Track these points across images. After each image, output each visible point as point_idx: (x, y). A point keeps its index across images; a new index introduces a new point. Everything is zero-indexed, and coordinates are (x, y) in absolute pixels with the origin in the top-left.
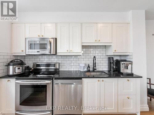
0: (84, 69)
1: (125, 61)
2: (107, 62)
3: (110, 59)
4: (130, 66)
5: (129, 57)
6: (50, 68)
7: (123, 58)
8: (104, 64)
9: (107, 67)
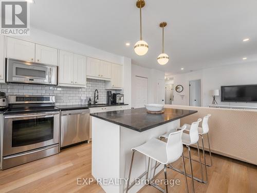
0: (85, 102)
1: (119, 94)
2: (106, 95)
3: (109, 92)
4: (122, 98)
5: (121, 91)
6: (44, 102)
7: (118, 92)
8: (103, 98)
9: (106, 100)
